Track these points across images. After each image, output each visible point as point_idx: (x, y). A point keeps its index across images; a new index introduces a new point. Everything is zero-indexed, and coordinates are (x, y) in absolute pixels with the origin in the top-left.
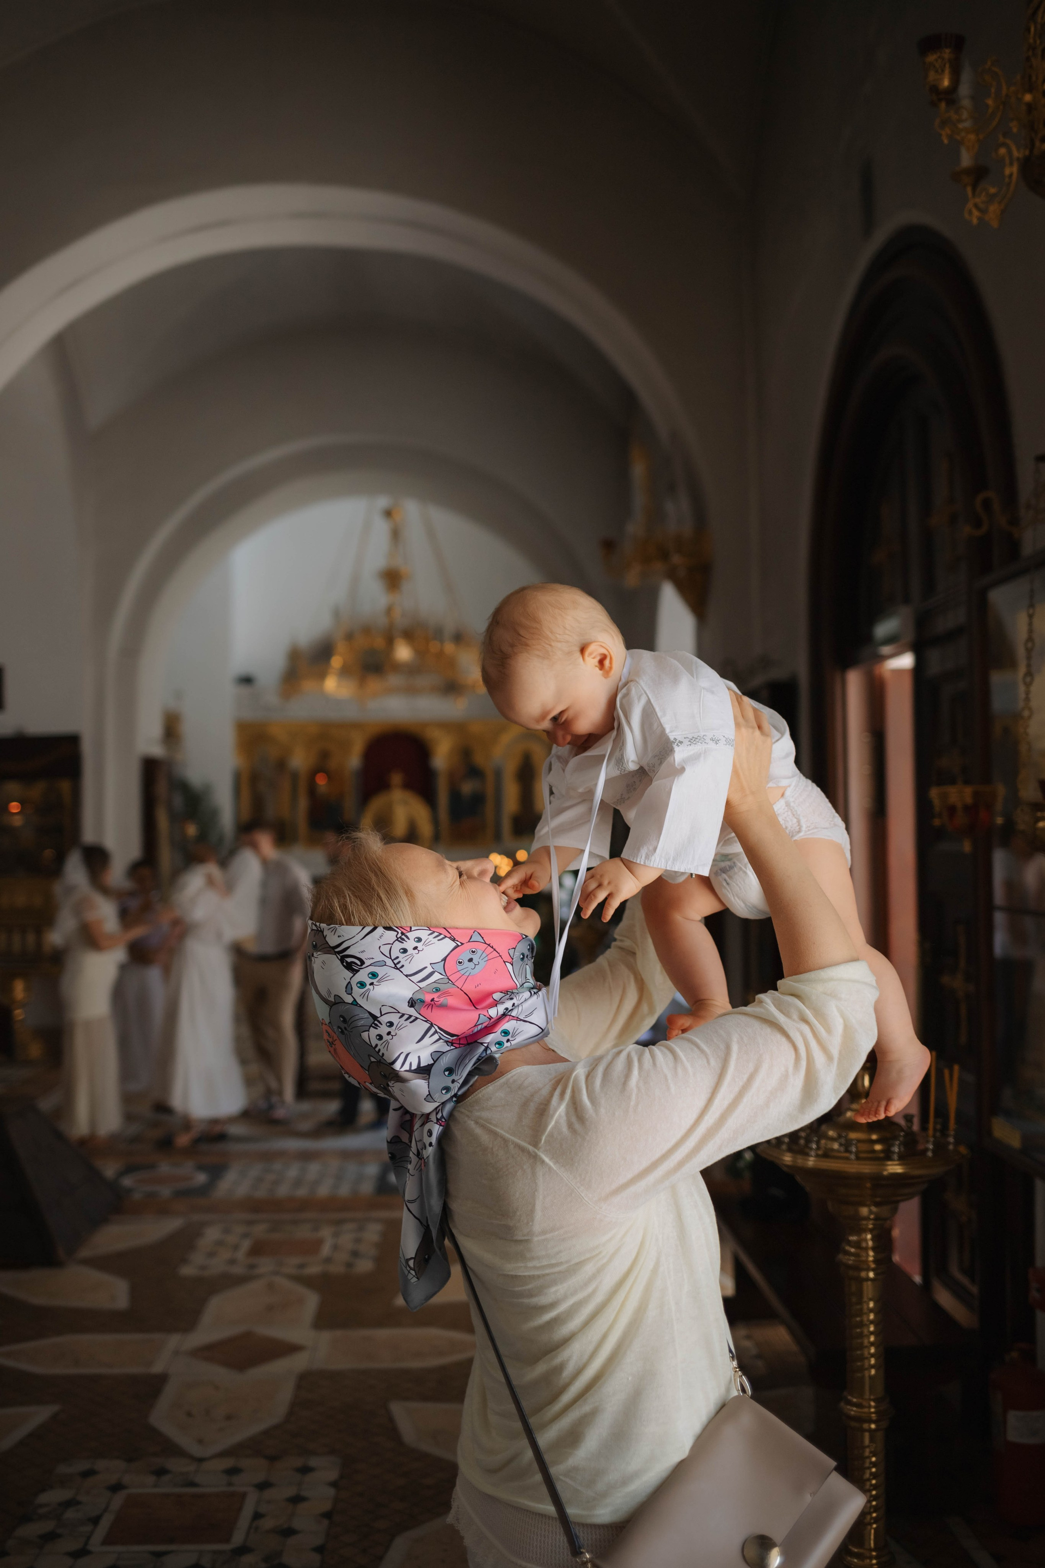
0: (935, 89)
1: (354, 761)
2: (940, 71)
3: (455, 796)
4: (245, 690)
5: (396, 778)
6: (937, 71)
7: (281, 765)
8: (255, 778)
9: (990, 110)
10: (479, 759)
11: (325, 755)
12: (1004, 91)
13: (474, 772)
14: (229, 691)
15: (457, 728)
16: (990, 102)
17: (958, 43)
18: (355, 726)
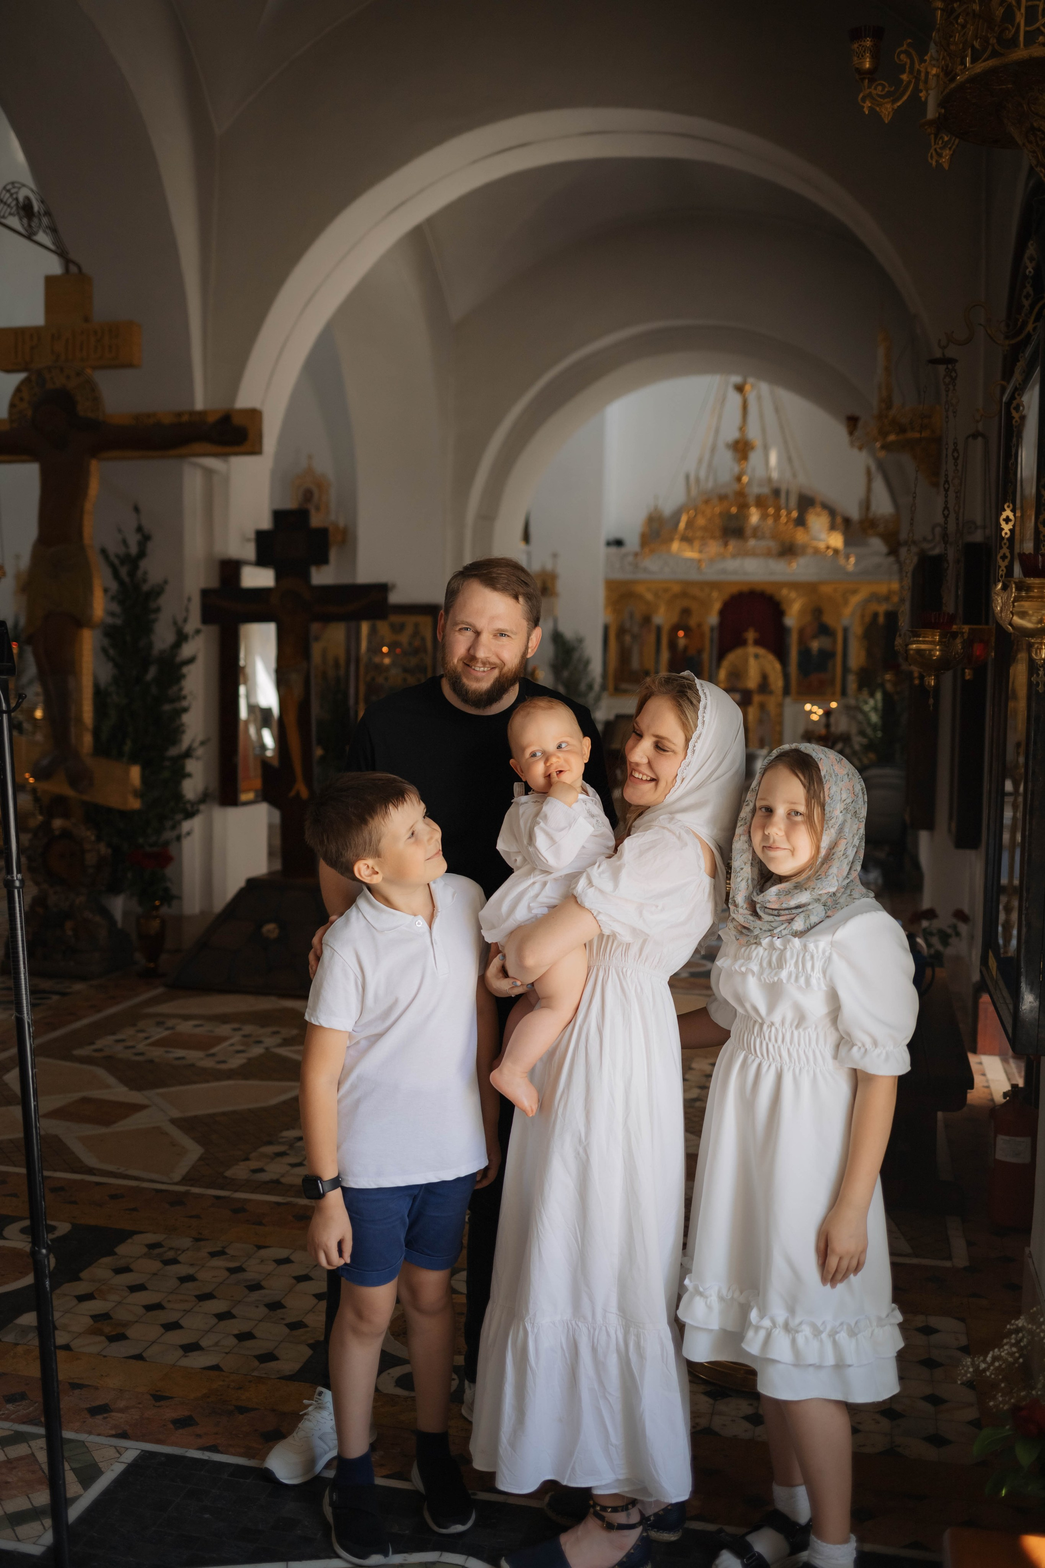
0: (859, 71)
1: (713, 619)
2: (860, 57)
3: (805, 653)
4: (613, 550)
5: (751, 635)
6: (858, 57)
7: (647, 620)
8: (622, 631)
9: (905, 83)
10: (828, 619)
11: (686, 612)
12: (917, 66)
13: (824, 630)
14: (602, 550)
15: (809, 588)
16: (904, 77)
17: (878, 34)
18: (714, 585)
